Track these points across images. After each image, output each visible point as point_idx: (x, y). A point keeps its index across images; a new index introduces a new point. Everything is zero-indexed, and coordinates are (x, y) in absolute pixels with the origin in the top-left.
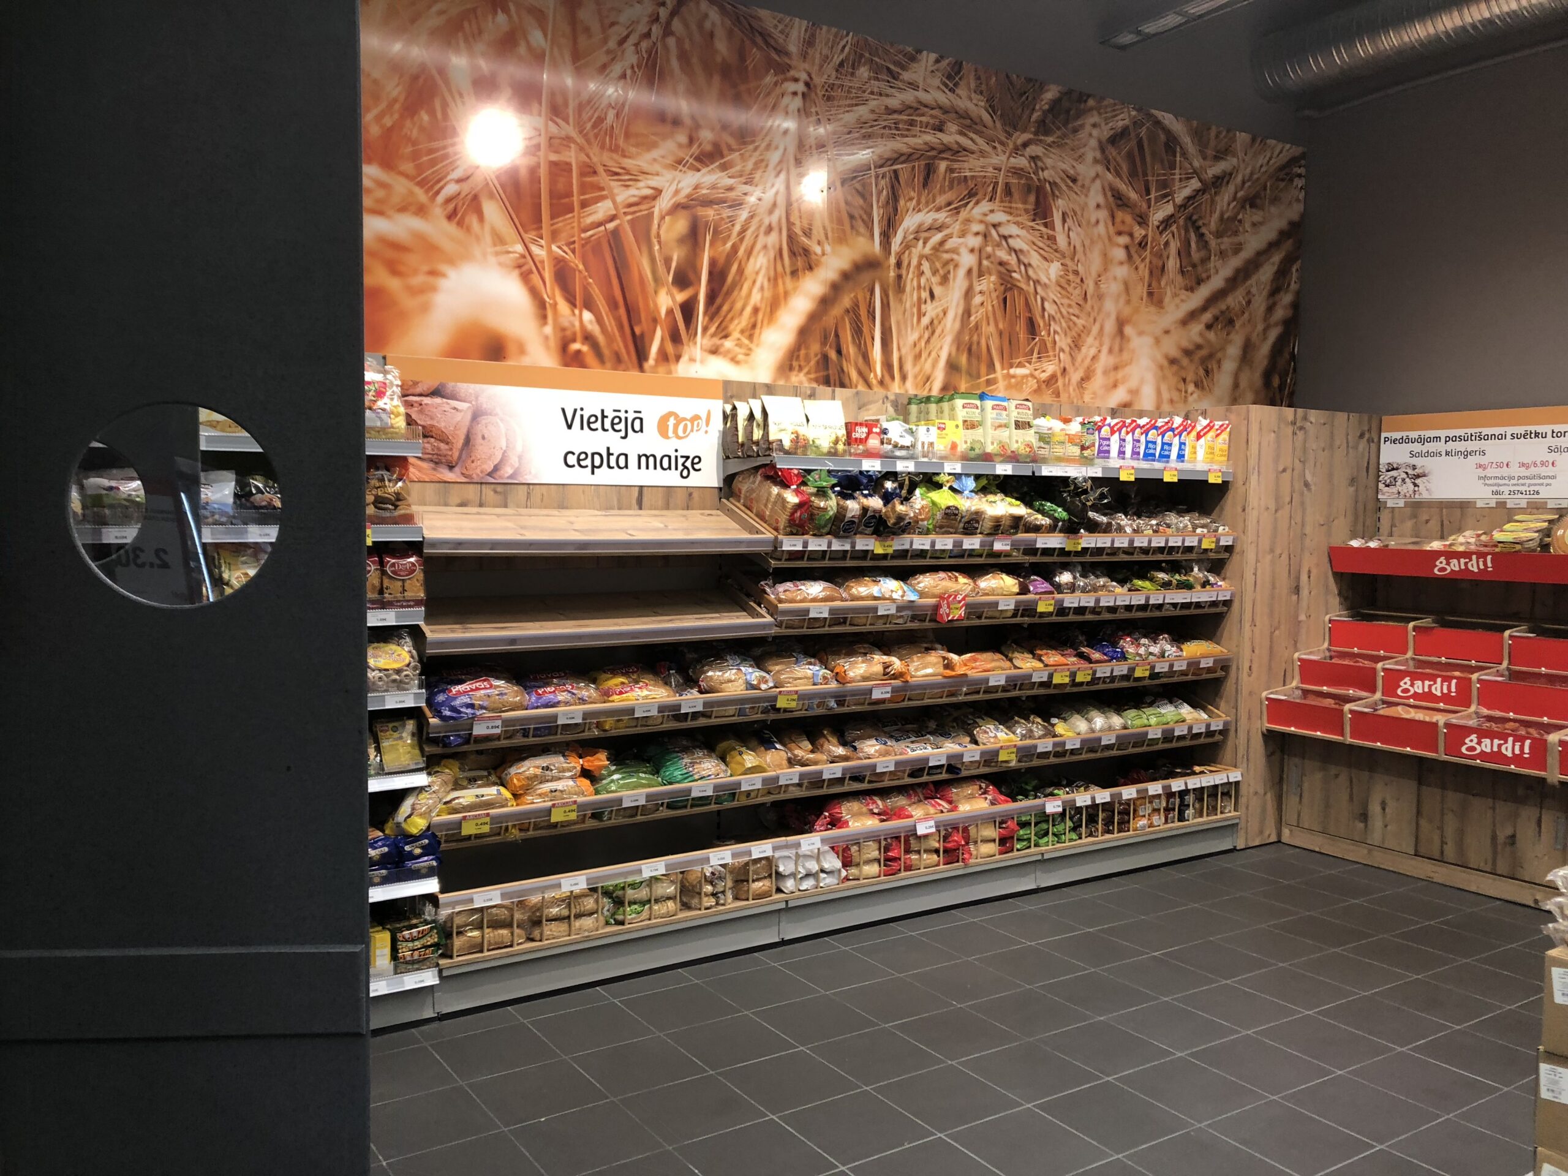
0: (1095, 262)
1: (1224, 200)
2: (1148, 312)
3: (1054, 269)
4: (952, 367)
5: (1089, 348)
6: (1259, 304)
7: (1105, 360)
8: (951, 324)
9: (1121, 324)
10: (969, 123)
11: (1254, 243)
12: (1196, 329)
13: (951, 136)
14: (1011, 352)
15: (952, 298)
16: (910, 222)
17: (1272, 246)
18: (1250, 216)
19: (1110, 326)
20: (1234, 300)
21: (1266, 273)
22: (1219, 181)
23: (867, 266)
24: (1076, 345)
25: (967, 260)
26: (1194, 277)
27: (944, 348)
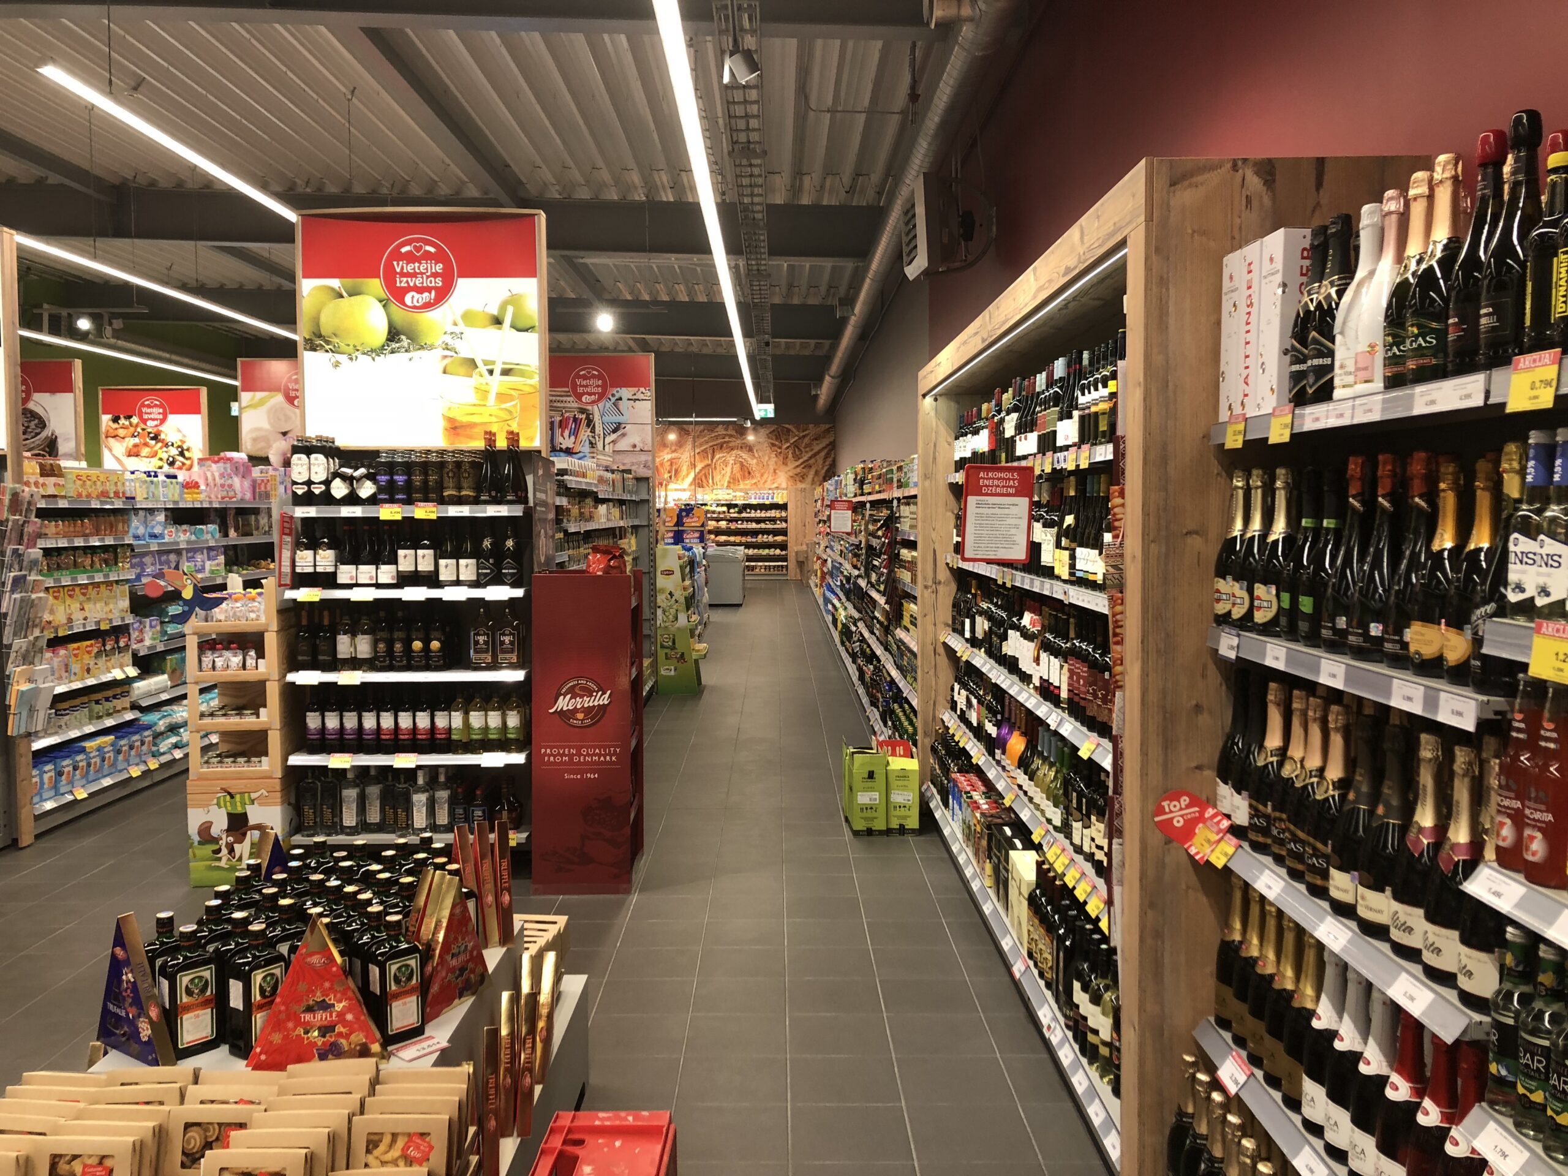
0: (766, 458)
1: (806, 440)
2: (783, 468)
3: (755, 461)
4: (729, 482)
5: (766, 476)
6: (820, 461)
7: (770, 478)
8: (728, 474)
9: (775, 471)
10: (731, 436)
11: (816, 448)
12: (798, 470)
13: (727, 439)
14: (744, 478)
15: (729, 469)
16: (717, 456)
17: (824, 448)
18: (815, 443)
19: (772, 471)
20: (812, 461)
21: (823, 454)
22: (804, 436)
23: (708, 465)
24: (762, 475)
25: (732, 462)
26: (797, 457)
27: (727, 479)
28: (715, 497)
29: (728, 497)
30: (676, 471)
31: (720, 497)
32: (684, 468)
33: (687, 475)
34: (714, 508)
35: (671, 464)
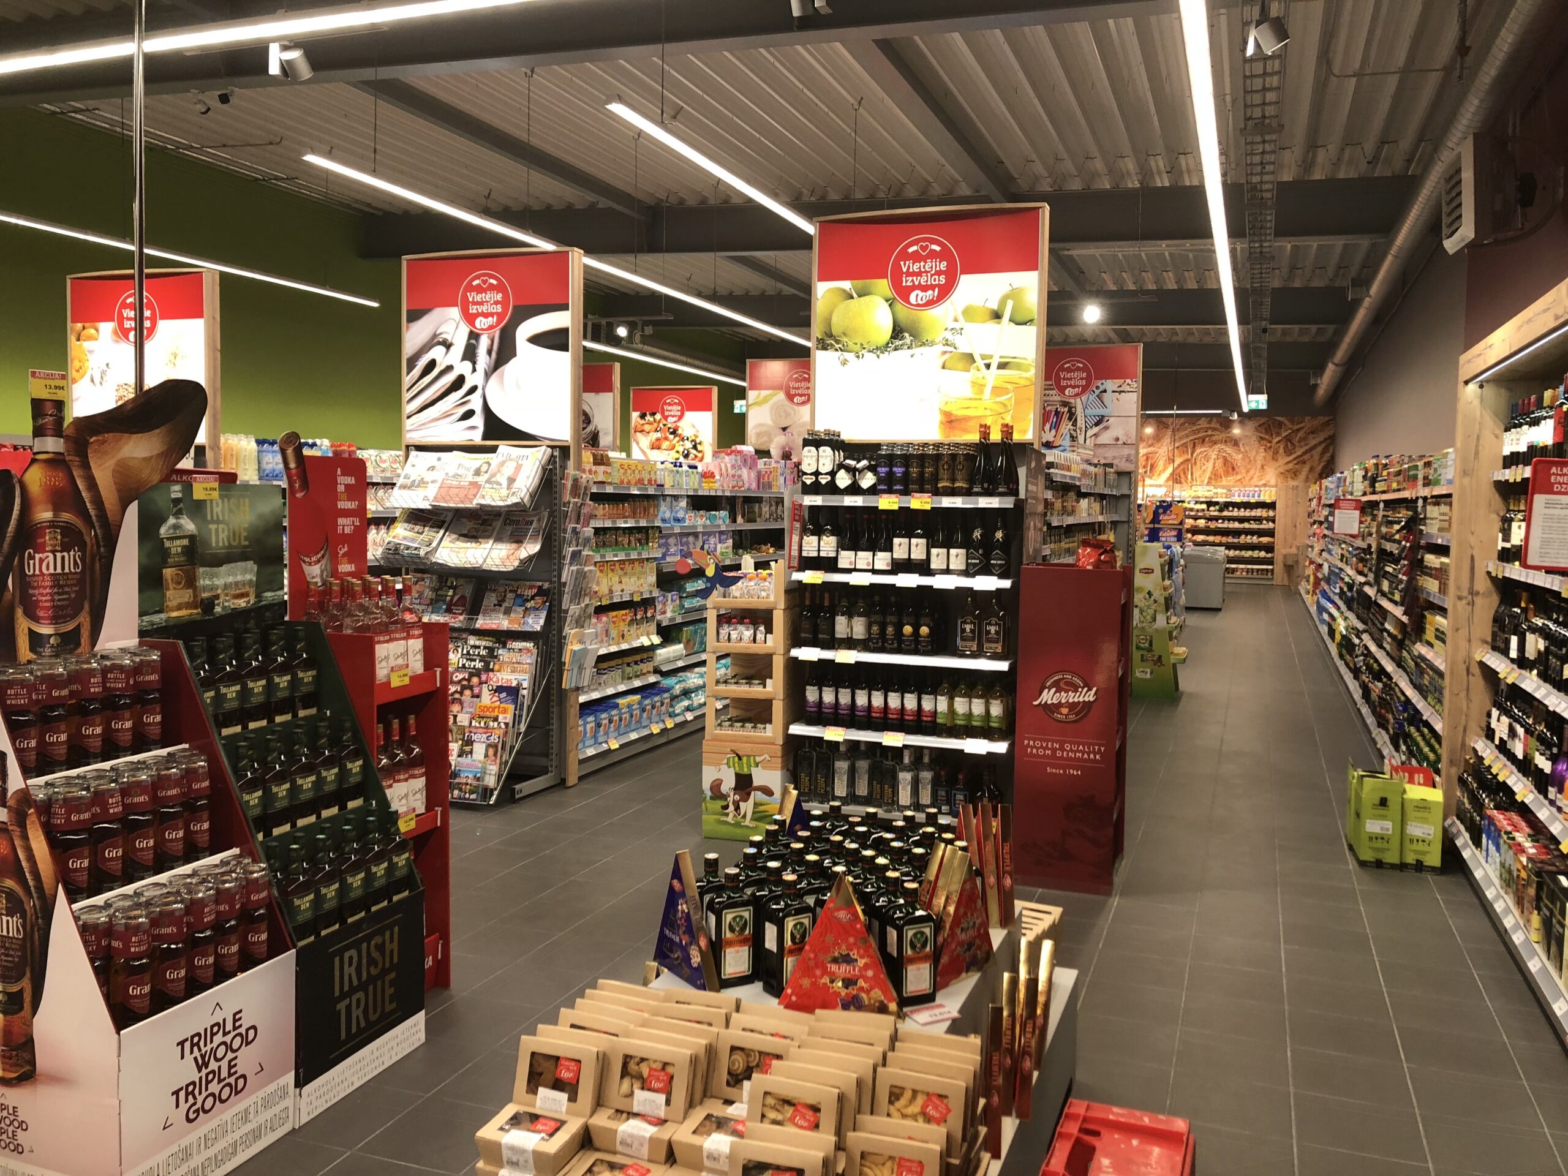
0: (1254, 453)
1: (1301, 434)
2: (1273, 463)
3: (1240, 456)
4: (1210, 478)
5: (1252, 472)
6: (1316, 457)
7: (1257, 474)
8: (1210, 469)
9: (1262, 467)
10: (1214, 429)
11: (1313, 443)
12: (1291, 466)
13: (1210, 433)
14: (1227, 474)
15: (1210, 465)
16: (1198, 451)
17: (1321, 443)
18: (1311, 436)
19: (1259, 466)
20: (1306, 457)
21: (1319, 449)
22: (1298, 430)
23: (1188, 460)
24: (1248, 471)
25: (1214, 456)
26: (1288, 452)
27: (1208, 474)
28: (1193, 494)
29: (1208, 494)
30: (1152, 466)
31: (1200, 494)
32: (1161, 464)
33: (1165, 470)
34: (1192, 505)
35: (1147, 459)
